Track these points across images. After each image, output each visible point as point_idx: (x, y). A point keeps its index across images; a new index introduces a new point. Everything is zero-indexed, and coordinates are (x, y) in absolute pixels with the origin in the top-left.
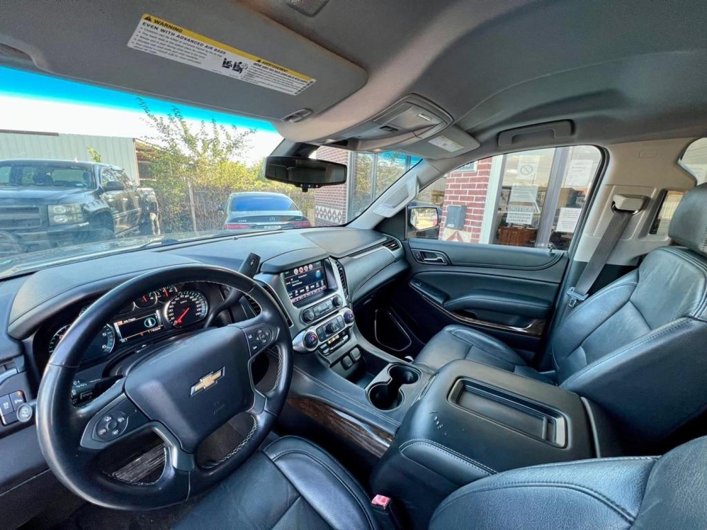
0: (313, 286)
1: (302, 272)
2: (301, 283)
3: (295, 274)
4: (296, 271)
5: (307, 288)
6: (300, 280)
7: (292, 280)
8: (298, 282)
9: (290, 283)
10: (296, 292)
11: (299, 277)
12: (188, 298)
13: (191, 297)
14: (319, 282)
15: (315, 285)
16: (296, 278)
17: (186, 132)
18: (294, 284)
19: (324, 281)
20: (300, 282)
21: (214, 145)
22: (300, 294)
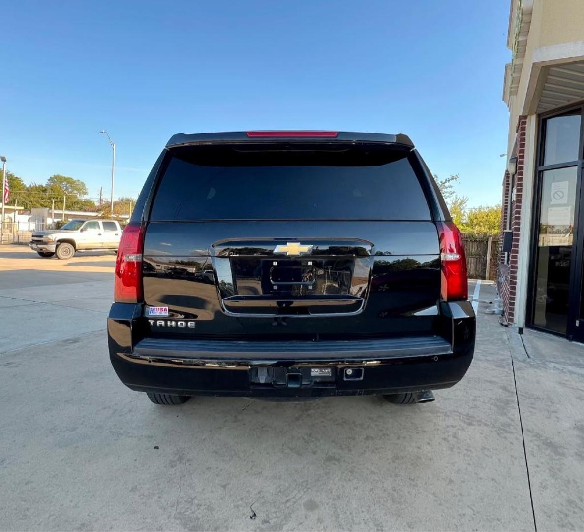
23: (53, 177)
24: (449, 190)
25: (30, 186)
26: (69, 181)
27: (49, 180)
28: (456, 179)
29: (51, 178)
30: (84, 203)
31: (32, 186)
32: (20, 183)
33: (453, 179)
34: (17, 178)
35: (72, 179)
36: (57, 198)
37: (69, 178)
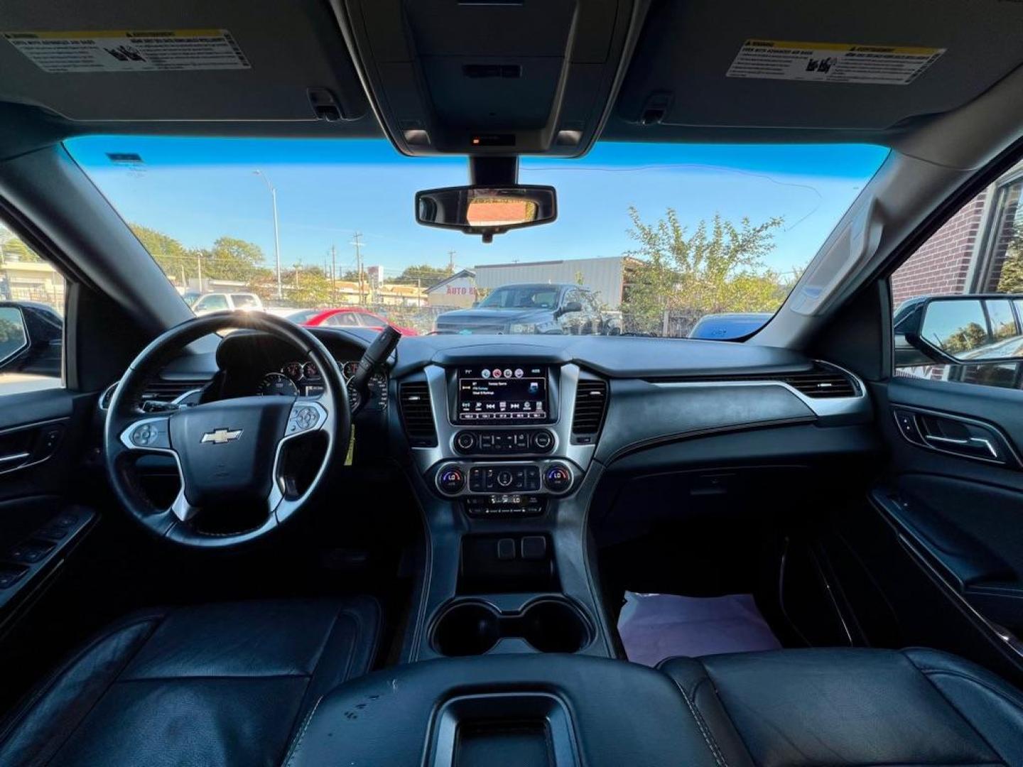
0: (516, 406)
1: (497, 377)
2: (492, 393)
3: (482, 377)
4: (486, 373)
5: (503, 404)
6: (491, 388)
7: (474, 384)
8: (486, 391)
9: (469, 388)
10: (479, 404)
11: (491, 384)
12: (377, 382)
13: (380, 382)
14: (531, 403)
15: (522, 406)
16: (483, 383)
17: (677, 238)
18: (475, 391)
19: (543, 404)
20: (489, 391)
21: (712, 252)
22: (484, 409)
23: (219, 239)
24: (767, 242)
25: (190, 251)
26: (239, 244)
27: (215, 243)
28: (779, 223)
29: (218, 241)
30: (257, 272)
31: (193, 250)
32: (178, 247)
33: (774, 223)
34: (172, 241)
35: (243, 242)
36: (225, 266)
37: (240, 241)
